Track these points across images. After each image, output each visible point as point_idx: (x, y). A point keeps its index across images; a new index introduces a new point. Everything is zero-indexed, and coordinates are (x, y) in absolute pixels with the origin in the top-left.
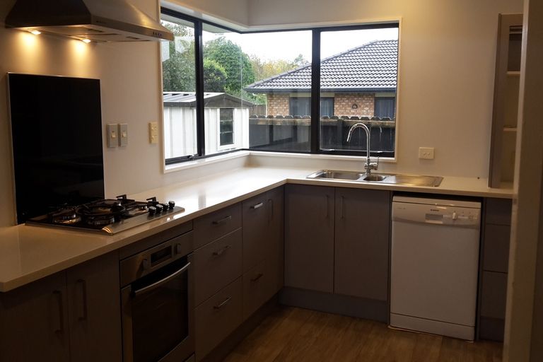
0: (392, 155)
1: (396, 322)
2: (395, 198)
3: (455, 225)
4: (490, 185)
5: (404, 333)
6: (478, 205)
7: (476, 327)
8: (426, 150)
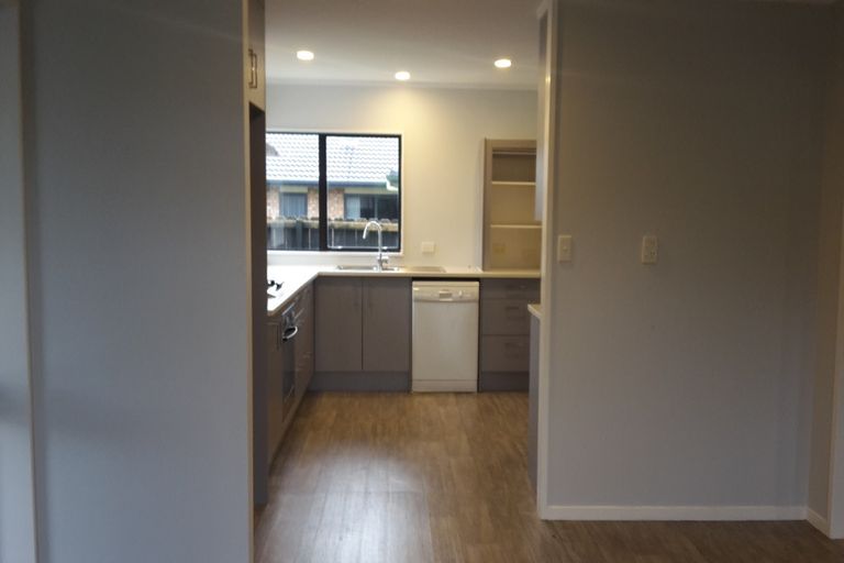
0: (398, 250)
1: (416, 387)
2: (414, 283)
3: (461, 301)
4: (483, 269)
5: (423, 394)
6: (477, 283)
7: (478, 381)
8: (426, 245)
